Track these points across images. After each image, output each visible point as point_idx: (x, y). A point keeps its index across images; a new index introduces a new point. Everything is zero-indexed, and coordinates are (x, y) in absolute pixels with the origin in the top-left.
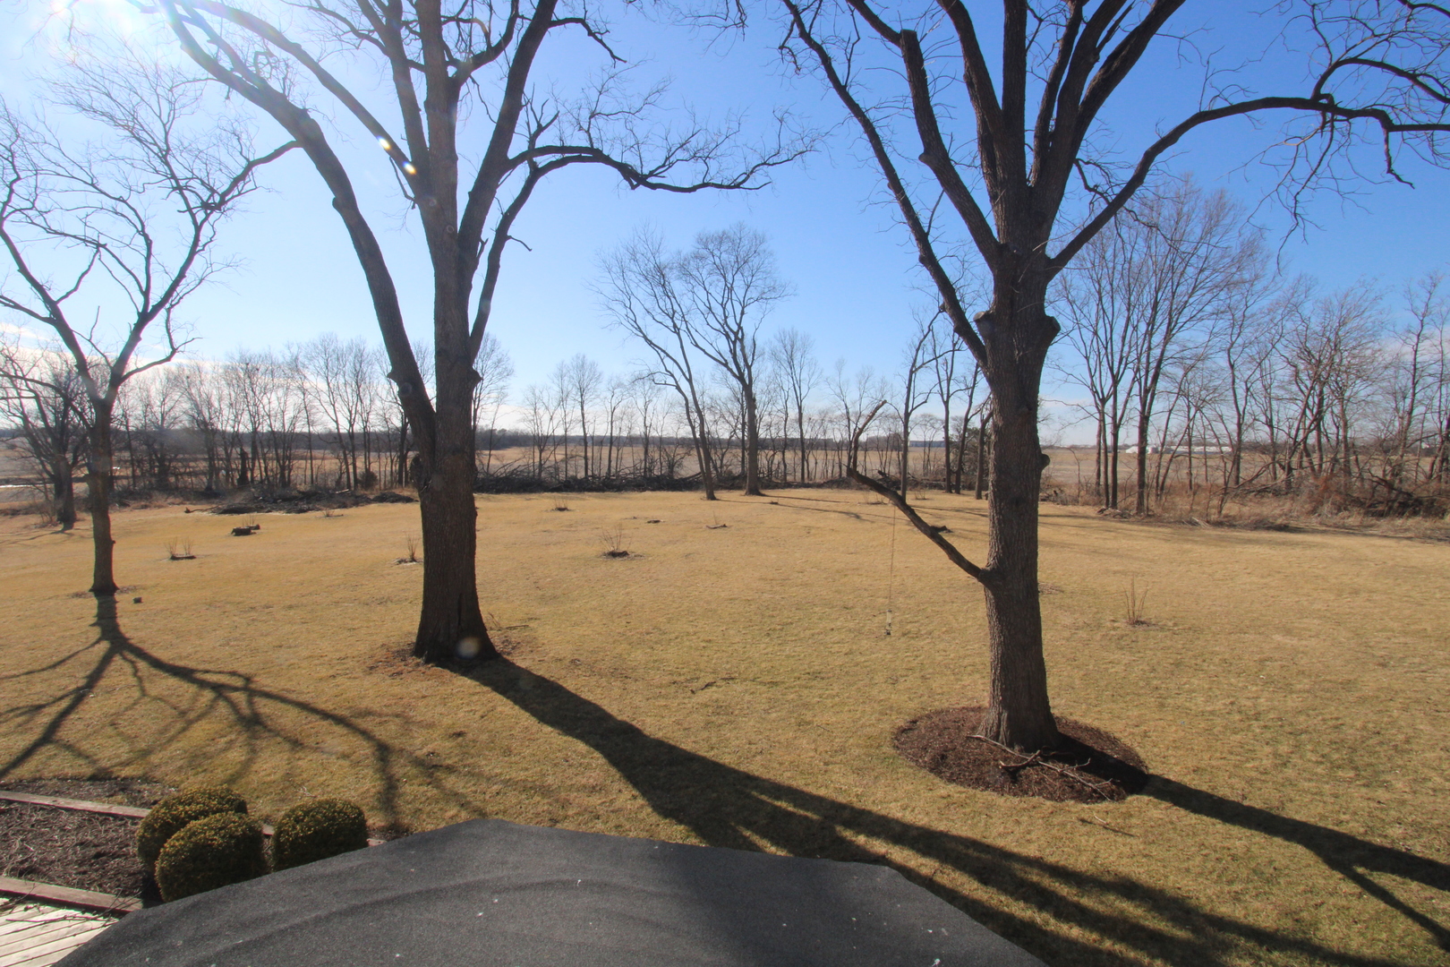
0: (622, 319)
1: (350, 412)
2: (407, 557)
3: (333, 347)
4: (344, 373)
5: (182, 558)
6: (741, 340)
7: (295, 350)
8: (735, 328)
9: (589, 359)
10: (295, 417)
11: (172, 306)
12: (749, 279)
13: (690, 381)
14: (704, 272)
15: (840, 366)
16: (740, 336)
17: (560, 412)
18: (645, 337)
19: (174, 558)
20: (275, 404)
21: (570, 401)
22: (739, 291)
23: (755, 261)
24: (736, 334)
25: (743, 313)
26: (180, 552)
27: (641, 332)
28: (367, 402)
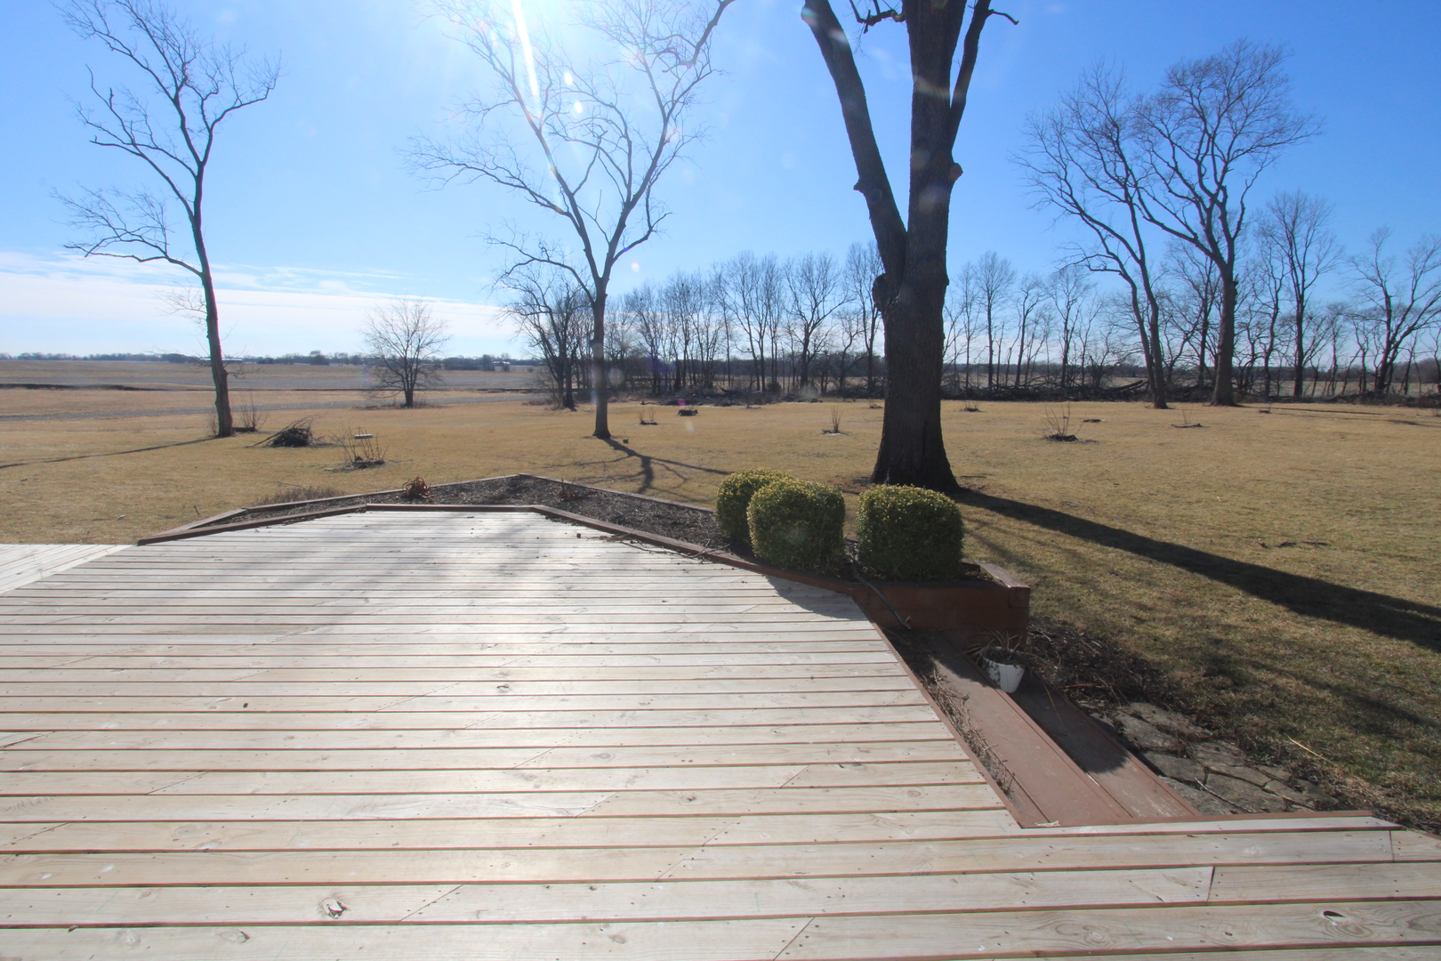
0: (1054, 194)
1: (760, 325)
2: (832, 429)
3: (749, 264)
4: (757, 289)
5: (649, 424)
6: (1222, 206)
7: (719, 270)
8: (1213, 188)
9: (1000, 258)
10: (716, 331)
11: (652, 184)
12: (1239, 124)
13: (1142, 262)
14: (1171, 125)
15: (1379, 238)
16: (1220, 198)
17: (963, 318)
18: (1082, 213)
19: (643, 423)
20: (702, 320)
21: (975, 306)
22: (1223, 141)
23: (1253, 95)
24: (1213, 198)
25: (1225, 170)
26: (647, 419)
27: (1078, 208)
28: (775, 315)
